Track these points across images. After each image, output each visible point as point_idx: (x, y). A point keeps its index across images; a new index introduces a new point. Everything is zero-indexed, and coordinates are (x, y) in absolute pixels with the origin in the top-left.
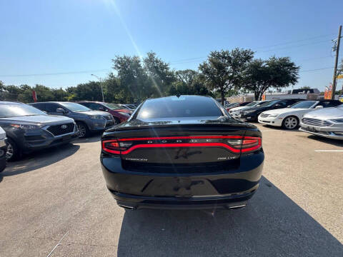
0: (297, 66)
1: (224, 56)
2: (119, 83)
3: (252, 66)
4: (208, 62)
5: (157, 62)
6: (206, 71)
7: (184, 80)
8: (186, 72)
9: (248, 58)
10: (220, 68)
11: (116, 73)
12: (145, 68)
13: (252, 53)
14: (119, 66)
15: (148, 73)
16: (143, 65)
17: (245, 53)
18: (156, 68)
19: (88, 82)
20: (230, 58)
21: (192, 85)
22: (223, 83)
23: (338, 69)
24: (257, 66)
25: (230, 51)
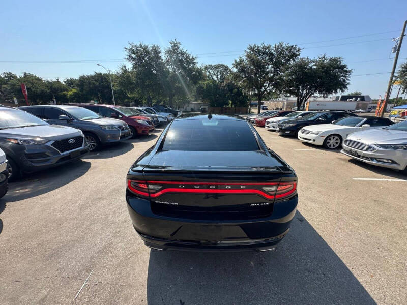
0: (349, 69)
1: (265, 51)
2: (134, 79)
3: (296, 65)
4: (244, 58)
5: (182, 54)
6: (242, 69)
7: (215, 77)
8: (218, 66)
9: (293, 56)
10: (259, 66)
11: (129, 66)
12: (168, 62)
13: (299, 50)
14: (134, 56)
15: (170, 68)
16: (164, 57)
17: (290, 49)
18: (181, 61)
19: (93, 74)
20: (271, 55)
21: (224, 84)
22: (262, 86)
23: (396, 74)
24: (302, 66)
25: (273, 46)
